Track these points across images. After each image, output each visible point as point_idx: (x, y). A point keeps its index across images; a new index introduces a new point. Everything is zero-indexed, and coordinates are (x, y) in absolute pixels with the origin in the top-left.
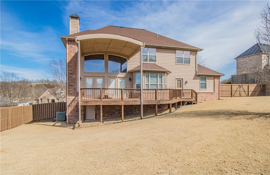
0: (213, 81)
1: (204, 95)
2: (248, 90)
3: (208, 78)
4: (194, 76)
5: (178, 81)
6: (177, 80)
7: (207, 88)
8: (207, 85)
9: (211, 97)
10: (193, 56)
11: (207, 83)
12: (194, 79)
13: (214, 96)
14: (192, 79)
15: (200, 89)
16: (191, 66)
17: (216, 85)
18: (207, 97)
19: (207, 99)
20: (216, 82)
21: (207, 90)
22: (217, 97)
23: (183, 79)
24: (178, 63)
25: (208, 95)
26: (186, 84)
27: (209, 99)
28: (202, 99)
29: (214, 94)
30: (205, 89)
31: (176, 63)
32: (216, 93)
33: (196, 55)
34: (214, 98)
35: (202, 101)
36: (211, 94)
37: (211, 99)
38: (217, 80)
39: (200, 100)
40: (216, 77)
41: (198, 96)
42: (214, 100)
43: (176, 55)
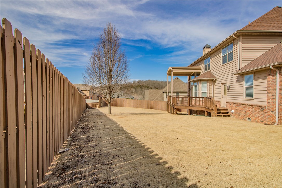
3: (256, 76)
4: (237, 78)
6: (224, 86)
8: (254, 90)
10: (236, 46)
11: (254, 87)
14: (235, 82)
15: (244, 98)
16: (234, 62)
17: (269, 91)
18: (252, 114)
19: (252, 118)
20: (271, 83)
21: (255, 100)
22: (272, 118)
23: (226, 83)
24: (224, 64)
25: (254, 110)
26: (230, 90)
27: (257, 120)
28: (245, 116)
29: (266, 111)
30: (252, 98)
31: (222, 65)
32: (270, 107)
33: (239, 42)
34: (266, 120)
35: (246, 120)
36: (260, 110)
37: (259, 118)
38: (271, 77)
39: (242, 116)
40: (270, 71)
41: (240, 110)
42: (265, 122)
43: (221, 55)
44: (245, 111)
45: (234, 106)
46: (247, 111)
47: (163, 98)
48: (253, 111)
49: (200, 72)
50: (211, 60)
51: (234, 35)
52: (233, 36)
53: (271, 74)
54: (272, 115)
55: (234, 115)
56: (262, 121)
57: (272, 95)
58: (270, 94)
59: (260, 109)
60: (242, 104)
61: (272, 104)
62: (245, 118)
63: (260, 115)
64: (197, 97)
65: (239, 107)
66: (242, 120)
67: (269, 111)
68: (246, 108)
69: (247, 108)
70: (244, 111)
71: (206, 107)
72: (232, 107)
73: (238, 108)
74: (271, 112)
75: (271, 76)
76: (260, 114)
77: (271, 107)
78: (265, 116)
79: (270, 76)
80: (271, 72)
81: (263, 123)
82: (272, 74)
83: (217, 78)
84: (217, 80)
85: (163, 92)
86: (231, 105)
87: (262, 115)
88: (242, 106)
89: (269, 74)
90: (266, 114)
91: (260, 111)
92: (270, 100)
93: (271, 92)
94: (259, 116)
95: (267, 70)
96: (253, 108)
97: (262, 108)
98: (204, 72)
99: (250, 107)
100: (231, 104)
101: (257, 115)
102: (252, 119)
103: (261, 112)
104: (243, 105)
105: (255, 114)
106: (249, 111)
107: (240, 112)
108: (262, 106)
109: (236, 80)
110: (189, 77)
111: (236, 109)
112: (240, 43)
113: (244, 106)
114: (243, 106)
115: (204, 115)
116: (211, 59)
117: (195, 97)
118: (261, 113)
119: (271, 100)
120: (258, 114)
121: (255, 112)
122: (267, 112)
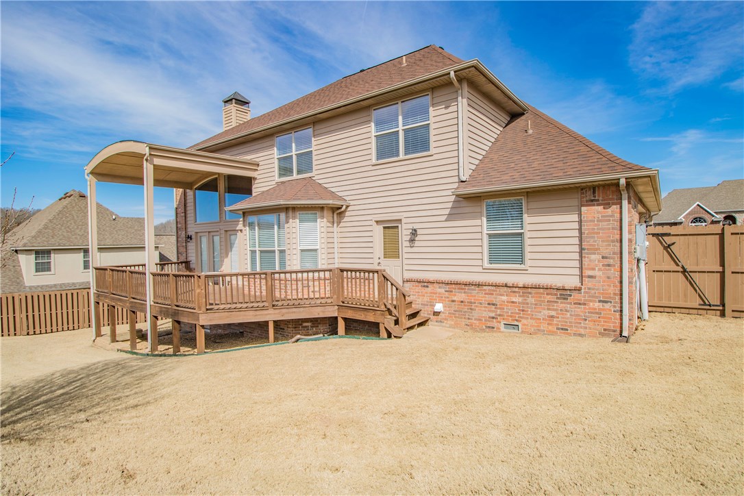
0: (575, 217)
1: (504, 298)
2: (722, 264)
3: (533, 205)
4: (450, 205)
5: (387, 230)
6: (384, 228)
7: (528, 263)
8: (527, 242)
9: (553, 313)
10: (447, 108)
11: (527, 235)
12: (451, 216)
13: (580, 310)
14: (444, 218)
15: (486, 265)
16: (435, 157)
17: (591, 245)
18: (523, 311)
19: (524, 321)
20: (596, 225)
21: (531, 270)
22: (603, 318)
23: (401, 220)
24: (381, 159)
25: (531, 300)
26: (417, 244)
27: (544, 326)
28: (493, 318)
29: (580, 300)
30: (519, 266)
31: (374, 161)
32: (593, 289)
33: (460, 98)
34: (582, 325)
35: (499, 328)
36: (557, 298)
37: (555, 322)
38: (600, 208)
39: (480, 320)
40: (594, 192)
41: (471, 303)
42: (576, 331)
43: (372, 130)
44: (493, 305)
45: (442, 291)
46: (501, 305)
47: (18, 274)
48: (528, 304)
49: (249, 180)
50: (314, 143)
51: (455, 72)
52: (452, 74)
53: (598, 200)
54: (603, 310)
55: (446, 319)
56: (567, 330)
57: (603, 257)
58: (595, 254)
59: (556, 295)
60: (479, 285)
61: (604, 282)
62: (494, 323)
63: (557, 314)
64: (277, 269)
65: (465, 293)
66: (482, 330)
67: (591, 301)
68: (497, 294)
69: (503, 295)
70: (489, 304)
71: (342, 304)
72: (436, 293)
73: (460, 296)
74: (600, 301)
75: (598, 205)
76: (556, 310)
77: (597, 290)
78: (579, 315)
79: (594, 205)
80: (596, 195)
81: (570, 334)
82: (601, 202)
83: (352, 203)
84: (349, 209)
85: (16, 251)
86: (429, 290)
87: (566, 311)
88: (481, 290)
89: (592, 201)
90: (579, 308)
91: (557, 302)
92: (594, 269)
93: (597, 249)
94: (552, 317)
95: (582, 189)
96: (530, 293)
97: (563, 293)
98: (277, 179)
99: (514, 292)
100: (427, 287)
101: (546, 312)
102: (524, 325)
103: (562, 303)
104: (485, 287)
105: (537, 312)
106: (513, 302)
107: (471, 309)
108: (566, 288)
109: (447, 212)
110: (185, 194)
111: (453, 301)
112: (463, 102)
113: (489, 290)
114: (485, 290)
115: (334, 332)
116: (313, 139)
117: (258, 270)
118: (561, 305)
119: (599, 270)
120: (548, 309)
121: (536, 304)
122: (585, 304)
